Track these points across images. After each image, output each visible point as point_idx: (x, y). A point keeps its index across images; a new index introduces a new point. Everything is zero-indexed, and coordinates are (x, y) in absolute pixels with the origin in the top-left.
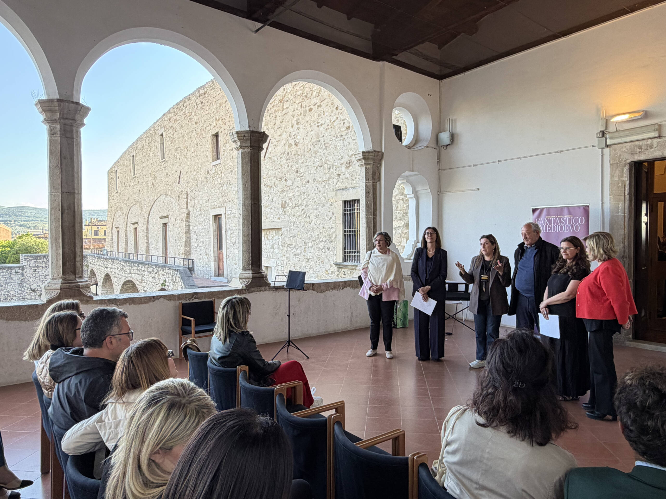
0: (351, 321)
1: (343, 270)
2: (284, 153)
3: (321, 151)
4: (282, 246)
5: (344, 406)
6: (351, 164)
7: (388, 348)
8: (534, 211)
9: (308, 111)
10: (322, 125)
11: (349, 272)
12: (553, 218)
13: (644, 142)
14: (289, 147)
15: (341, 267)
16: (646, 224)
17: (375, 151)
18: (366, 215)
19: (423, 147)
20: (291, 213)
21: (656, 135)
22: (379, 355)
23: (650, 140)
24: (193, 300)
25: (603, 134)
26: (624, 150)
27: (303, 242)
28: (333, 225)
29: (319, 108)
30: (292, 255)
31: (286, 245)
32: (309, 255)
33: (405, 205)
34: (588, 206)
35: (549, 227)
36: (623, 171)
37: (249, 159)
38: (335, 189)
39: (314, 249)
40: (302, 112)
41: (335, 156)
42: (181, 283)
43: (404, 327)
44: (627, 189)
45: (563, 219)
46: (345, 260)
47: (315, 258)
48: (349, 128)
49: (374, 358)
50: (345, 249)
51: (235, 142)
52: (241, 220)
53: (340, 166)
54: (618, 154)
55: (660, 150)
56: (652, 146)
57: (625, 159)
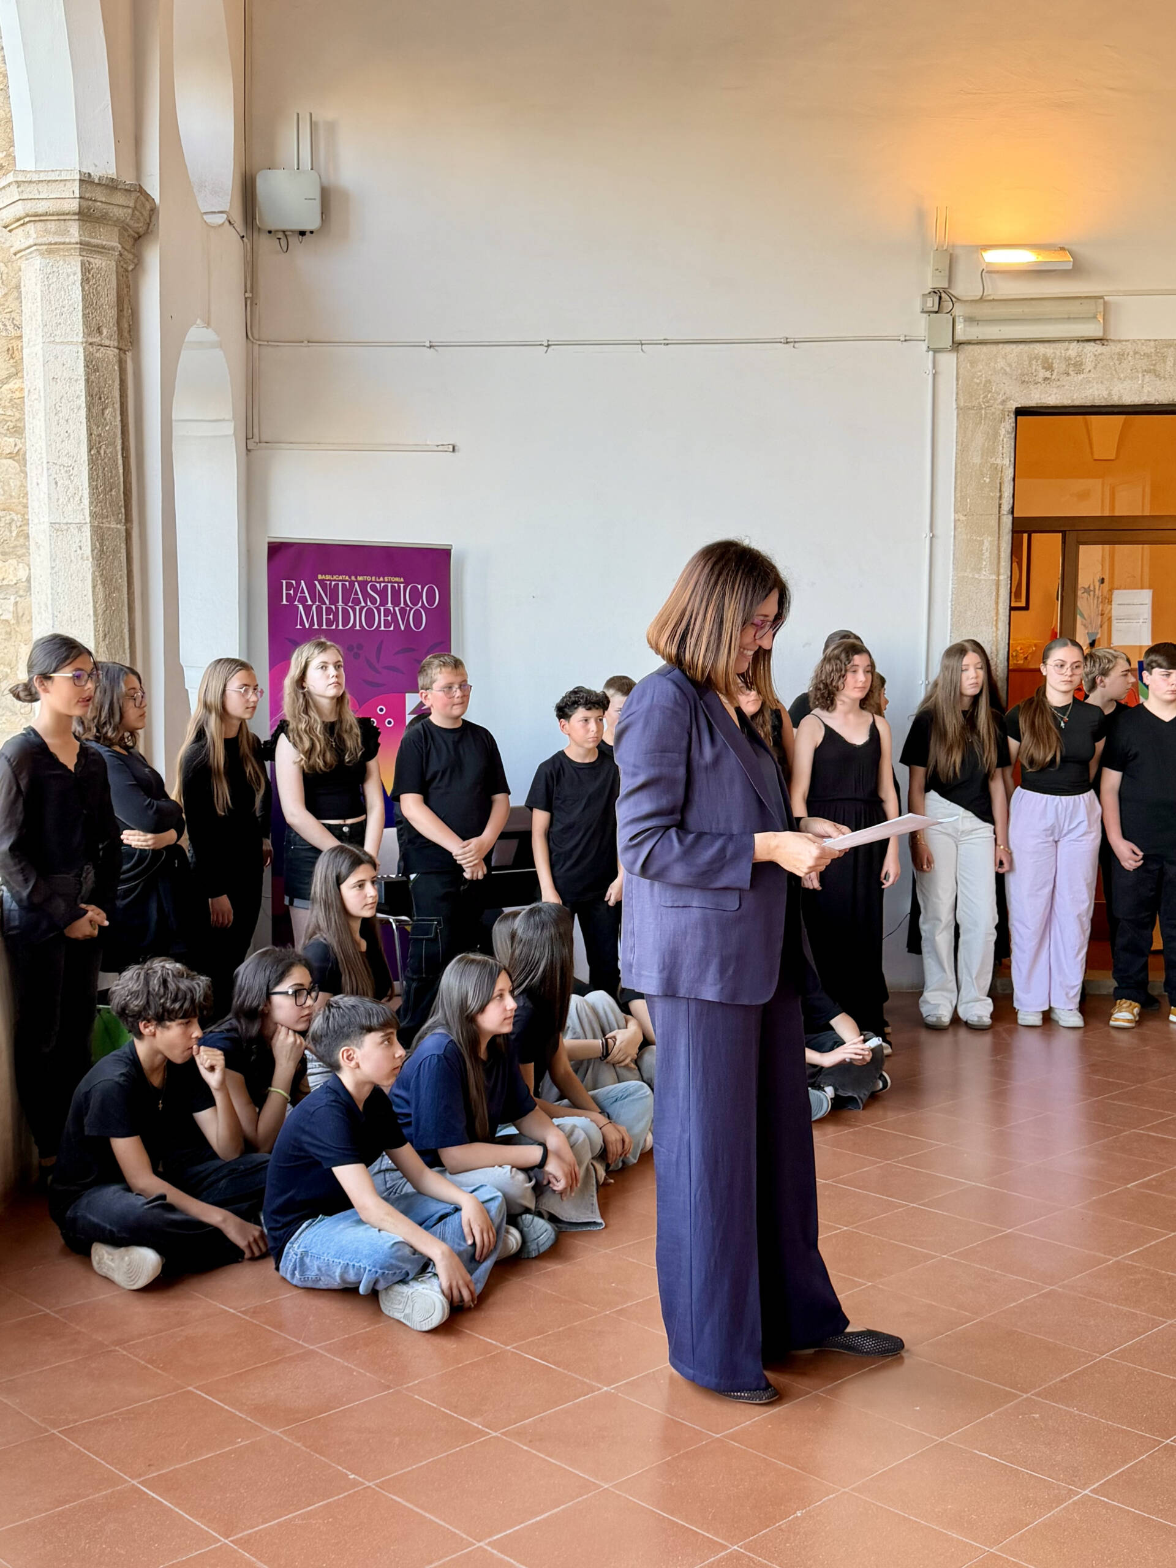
13: (1058, 350)
23: (1075, 345)
25: (942, 300)
26: (998, 366)
36: (996, 434)
44: (1008, 493)
54: (981, 376)
55: (1102, 382)
56: (1081, 364)
57: (1004, 397)
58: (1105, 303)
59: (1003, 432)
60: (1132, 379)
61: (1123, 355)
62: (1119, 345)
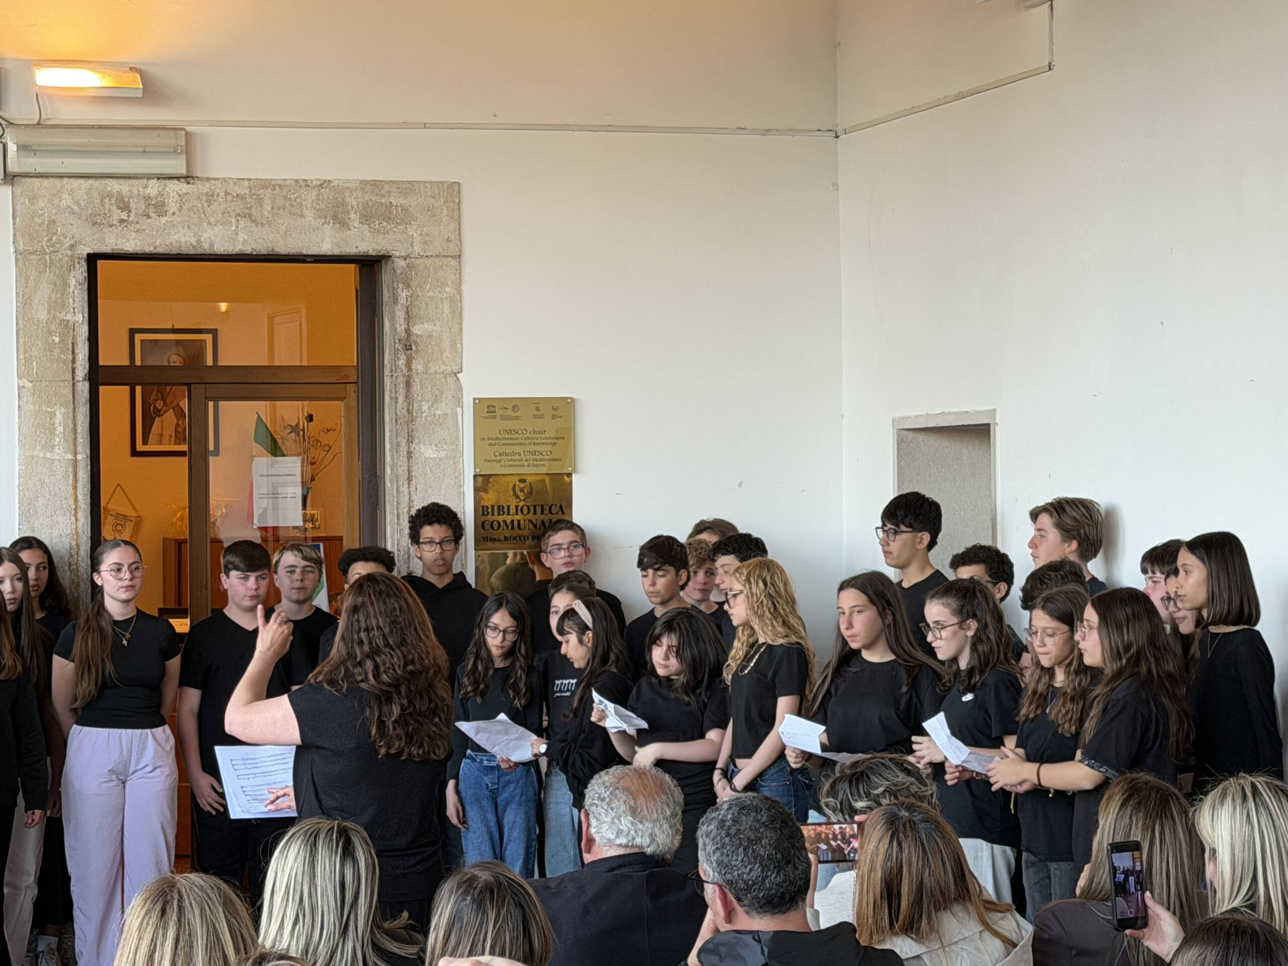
13: (135, 187)
23: (155, 182)
36: (65, 285)
44: (82, 356)
54: (43, 215)
55: (189, 227)
56: (163, 205)
57: (72, 242)
58: (188, 134)
59: (73, 282)
60: (223, 224)
61: (212, 195)
62: (207, 185)
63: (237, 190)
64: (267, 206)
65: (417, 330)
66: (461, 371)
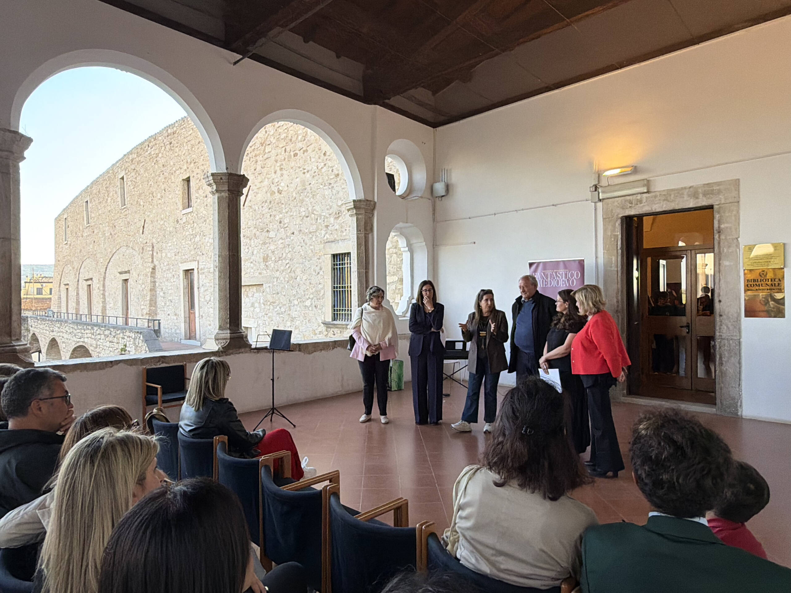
0: (342, 385)
1: (332, 330)
2: (266, 202)
3: (307, 199)
4: (264, 305)
5: (339, 476)
6: (340, 214)
7: (383, 412)
8: (531, 265)
9: (293, 156)
10: (308, 172)
11: (339, 332)
12: (549, 272)
13: (634, 197)
14: (271, 195)
15: (331, 326)
16: (637, 279)
17: (367, 200)
18: (358, 269)
19: (417, 198)
20: (274, 267)
21: (645, 191)
22: (374, 420)
23: (639, 195)
24: (160, 364)
25: (596, 188)
26: (615, 205)
27: (288, 300)
28: (321, 280)
29: (305, 153)
30: (275, 315)
31: (269, 303)
32: (294, 314)
33: (398, 259)
34: (583, 260)
35: (546, 281)
36: (615, 224)
37: (227, 204)
38: (323, 242)
39: (300, 307)
40: (286, 157)
41: (322, 205)
42: (145, 347)
43: (400, 389)
44: (619, 243)
45: (559, 273)
46: (334, 319)
47: (301, 317)
48: (338, 175)
49: (368, 423)
50: (334, 307)
51: (210, 185)
52: (217, 273)
53: (327, 215)
54: (610, 208)
55: (649, 206)
56: (642, 201)
57: (617, 214)
58: (648, 181)
59: (617, 224)
60: (659, 203)
61: (656, 196)
62: (654, 193)
63: (664, 193)
64: (672, 196)
65: (722, 226)
66: (739, 237)
